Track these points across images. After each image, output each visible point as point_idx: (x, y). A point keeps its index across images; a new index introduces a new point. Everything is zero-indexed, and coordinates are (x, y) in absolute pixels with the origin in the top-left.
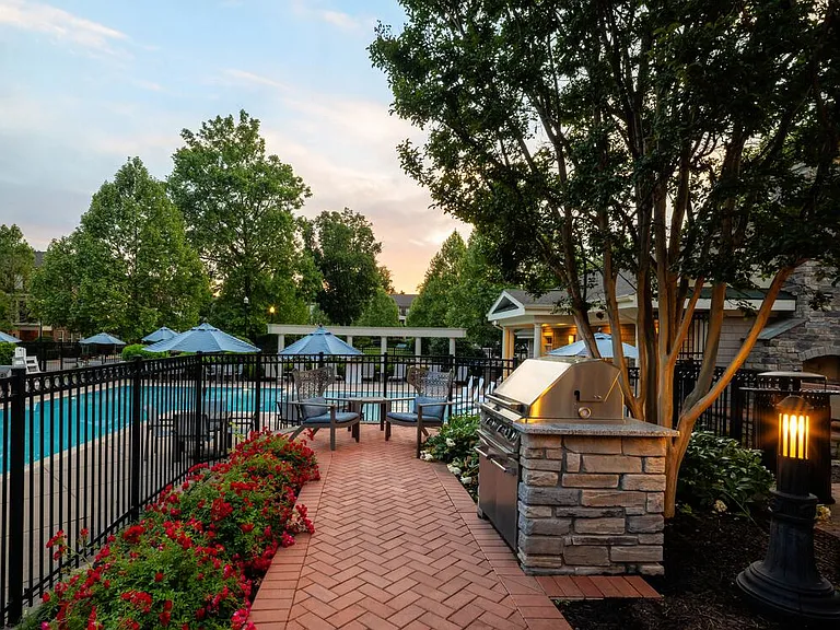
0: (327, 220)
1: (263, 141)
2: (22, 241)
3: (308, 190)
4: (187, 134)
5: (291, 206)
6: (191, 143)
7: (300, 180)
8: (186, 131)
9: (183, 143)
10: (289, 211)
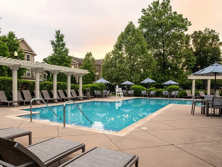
0: (197, 35)
1: (171, 7)
2: (92, 56)
3: (190, 23)
4: (144, 10)
5: (183, 31)
6: (144, 14)
7: (187, 19)
8: (143, 9)
9: (142, 14)
10: (182, 32)
